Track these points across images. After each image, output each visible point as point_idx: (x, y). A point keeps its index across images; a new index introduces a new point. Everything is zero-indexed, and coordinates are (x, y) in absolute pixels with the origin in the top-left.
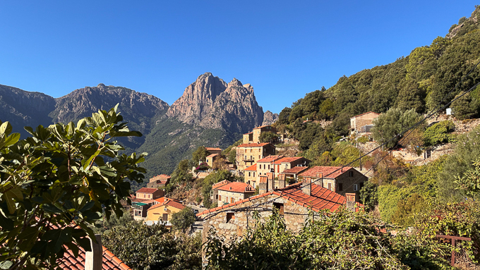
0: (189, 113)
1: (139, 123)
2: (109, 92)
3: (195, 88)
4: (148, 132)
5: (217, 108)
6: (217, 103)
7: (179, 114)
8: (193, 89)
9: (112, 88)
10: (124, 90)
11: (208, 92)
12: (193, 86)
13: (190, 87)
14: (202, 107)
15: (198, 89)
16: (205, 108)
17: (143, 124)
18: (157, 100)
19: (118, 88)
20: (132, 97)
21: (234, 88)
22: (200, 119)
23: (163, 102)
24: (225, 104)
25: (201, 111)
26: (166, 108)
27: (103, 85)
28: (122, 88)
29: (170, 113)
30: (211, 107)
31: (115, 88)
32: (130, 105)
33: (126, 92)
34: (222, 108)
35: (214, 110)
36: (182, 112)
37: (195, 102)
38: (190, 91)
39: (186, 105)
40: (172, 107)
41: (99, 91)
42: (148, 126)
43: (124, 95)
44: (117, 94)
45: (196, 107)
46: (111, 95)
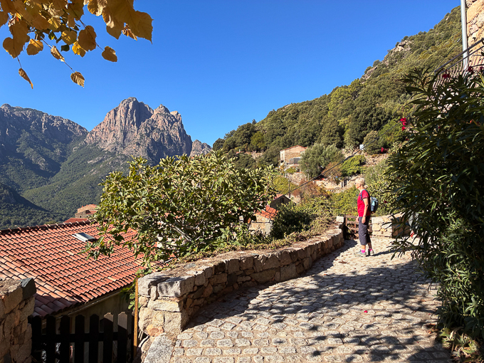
0: (110, 140)
1: (53, 150)
2: (15, 113)
3: (118, 113)
4: (63, 159)
5: (142, 136)
6: (142, 130)
7: (100, 141)
8: (115, 114)
9: (19, 110)
10: (34, 112)
11: (132, 118)
12: (115, 112)
13: (112, 112)
14: (125, 134)
15: (121, 114)
16: (129, 135)
17: (58, 151)
18: (74, 125)
19: (27, 109)
20: (44, 120)
21: (160, 114)
22: (123, 146)
23: (81, 128)
24: (151, 132)
25: (125, 138)
26: (85, 133)
27: (8, 106)
28: (31, 110)
29: (89, 139)
30: (135, 134)
31: (23, 109)
32: (41, 129)
33: (36, 115)
34: (148, 135)
35: (138, 137)
36: (103, 138)
37: (118, 128)
38: (112, 116)
39: (108, 131)
40: (92, 133)
41: (4, 112)
42: (64, 153)
43: (34, 118)
44: (25, 117)
45: (119, 134)
46: (18, 118)
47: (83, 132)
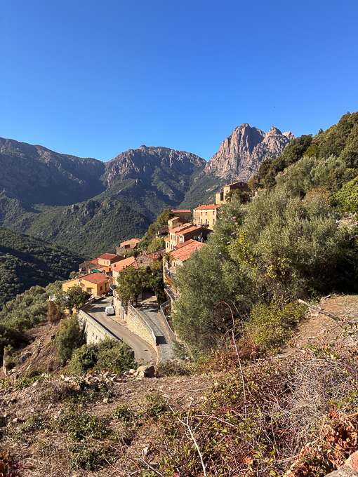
0: (226, 168)
1: (178, 181)
2: (150, 152)
3: (232, 141)
4: (186, 189)
5: (254, 161)
6: (254, 154)
7: (217, 170)
8: (229, 142)
9: (153, 149)
10: (164, 149)
11: (245, 144)
12: (229, 140)
13: (226, 141)
14: (238, 161)
15: (234, 142)
16: (242, 161)
17: (183, 182)
18: (194, 157)
19: (158, 147)
20: (171, 156)
21: (272, 137)
22: (237, 173)
23: (200, 159)
24: (263, 156)
25: (238, 164)
26: (204, 164)
27: (144, 146)
28: (161, 147)
29: (207, 169)
30: (249, 159)
31: (155, 148)
32: (169, 164)
33: (165, 151)
34: (260, 159)
35: (251, 162)
36: (219, 167)
37: (232, 155)
38: (226, 145)
39: (223, 160)
40: (209, 163)
41: (141, 152)
42: (187, 184)
43: (163, 155)
44: (157, 154)
45: (233, 161)
46: (152, 156)
47: (203, 163)
